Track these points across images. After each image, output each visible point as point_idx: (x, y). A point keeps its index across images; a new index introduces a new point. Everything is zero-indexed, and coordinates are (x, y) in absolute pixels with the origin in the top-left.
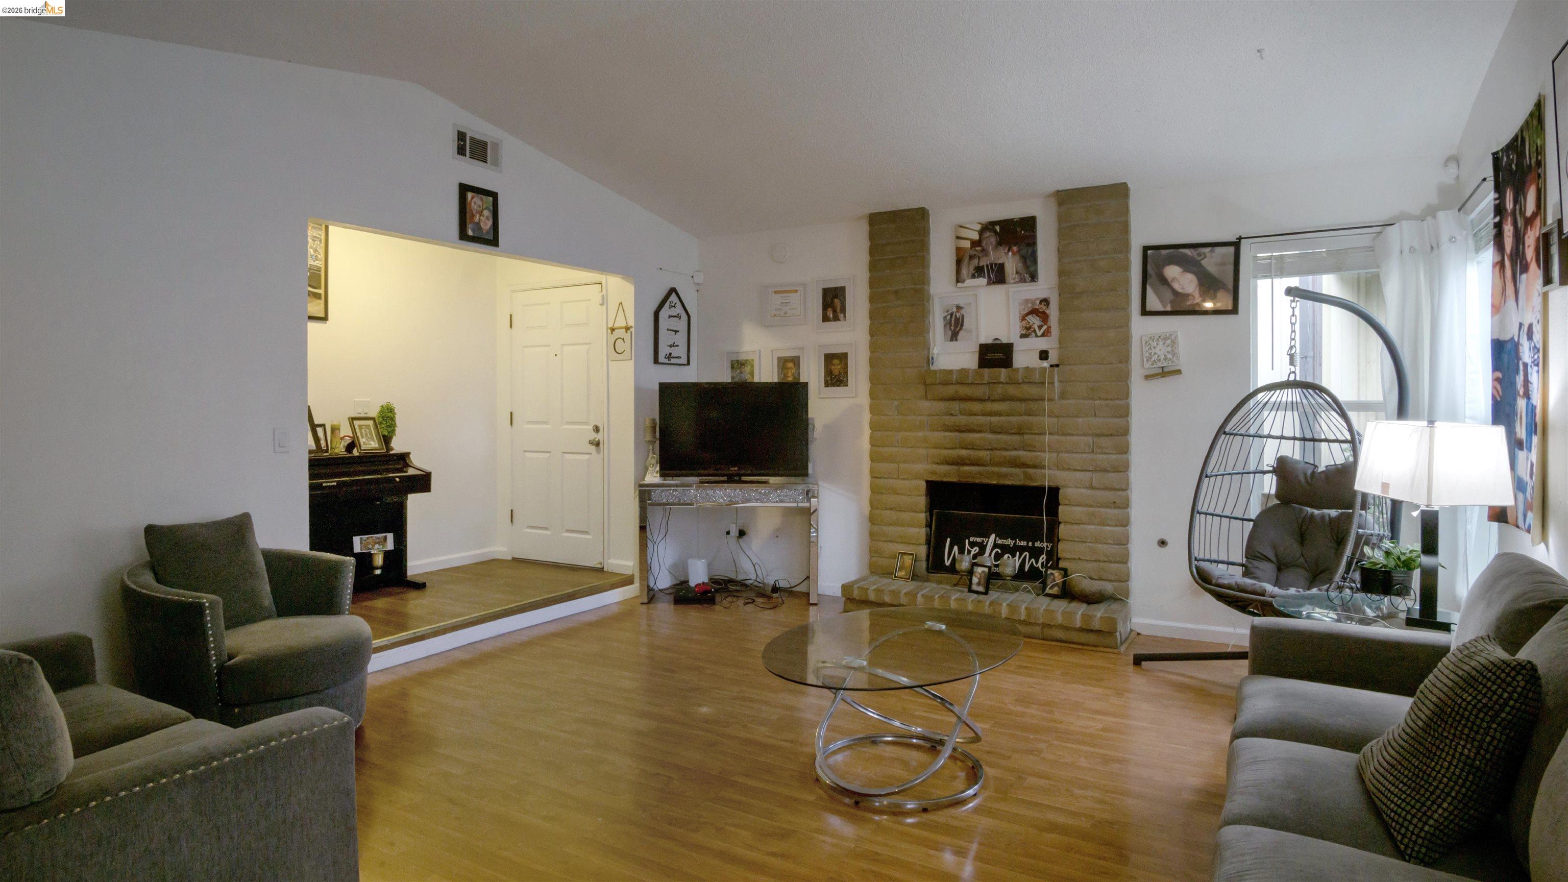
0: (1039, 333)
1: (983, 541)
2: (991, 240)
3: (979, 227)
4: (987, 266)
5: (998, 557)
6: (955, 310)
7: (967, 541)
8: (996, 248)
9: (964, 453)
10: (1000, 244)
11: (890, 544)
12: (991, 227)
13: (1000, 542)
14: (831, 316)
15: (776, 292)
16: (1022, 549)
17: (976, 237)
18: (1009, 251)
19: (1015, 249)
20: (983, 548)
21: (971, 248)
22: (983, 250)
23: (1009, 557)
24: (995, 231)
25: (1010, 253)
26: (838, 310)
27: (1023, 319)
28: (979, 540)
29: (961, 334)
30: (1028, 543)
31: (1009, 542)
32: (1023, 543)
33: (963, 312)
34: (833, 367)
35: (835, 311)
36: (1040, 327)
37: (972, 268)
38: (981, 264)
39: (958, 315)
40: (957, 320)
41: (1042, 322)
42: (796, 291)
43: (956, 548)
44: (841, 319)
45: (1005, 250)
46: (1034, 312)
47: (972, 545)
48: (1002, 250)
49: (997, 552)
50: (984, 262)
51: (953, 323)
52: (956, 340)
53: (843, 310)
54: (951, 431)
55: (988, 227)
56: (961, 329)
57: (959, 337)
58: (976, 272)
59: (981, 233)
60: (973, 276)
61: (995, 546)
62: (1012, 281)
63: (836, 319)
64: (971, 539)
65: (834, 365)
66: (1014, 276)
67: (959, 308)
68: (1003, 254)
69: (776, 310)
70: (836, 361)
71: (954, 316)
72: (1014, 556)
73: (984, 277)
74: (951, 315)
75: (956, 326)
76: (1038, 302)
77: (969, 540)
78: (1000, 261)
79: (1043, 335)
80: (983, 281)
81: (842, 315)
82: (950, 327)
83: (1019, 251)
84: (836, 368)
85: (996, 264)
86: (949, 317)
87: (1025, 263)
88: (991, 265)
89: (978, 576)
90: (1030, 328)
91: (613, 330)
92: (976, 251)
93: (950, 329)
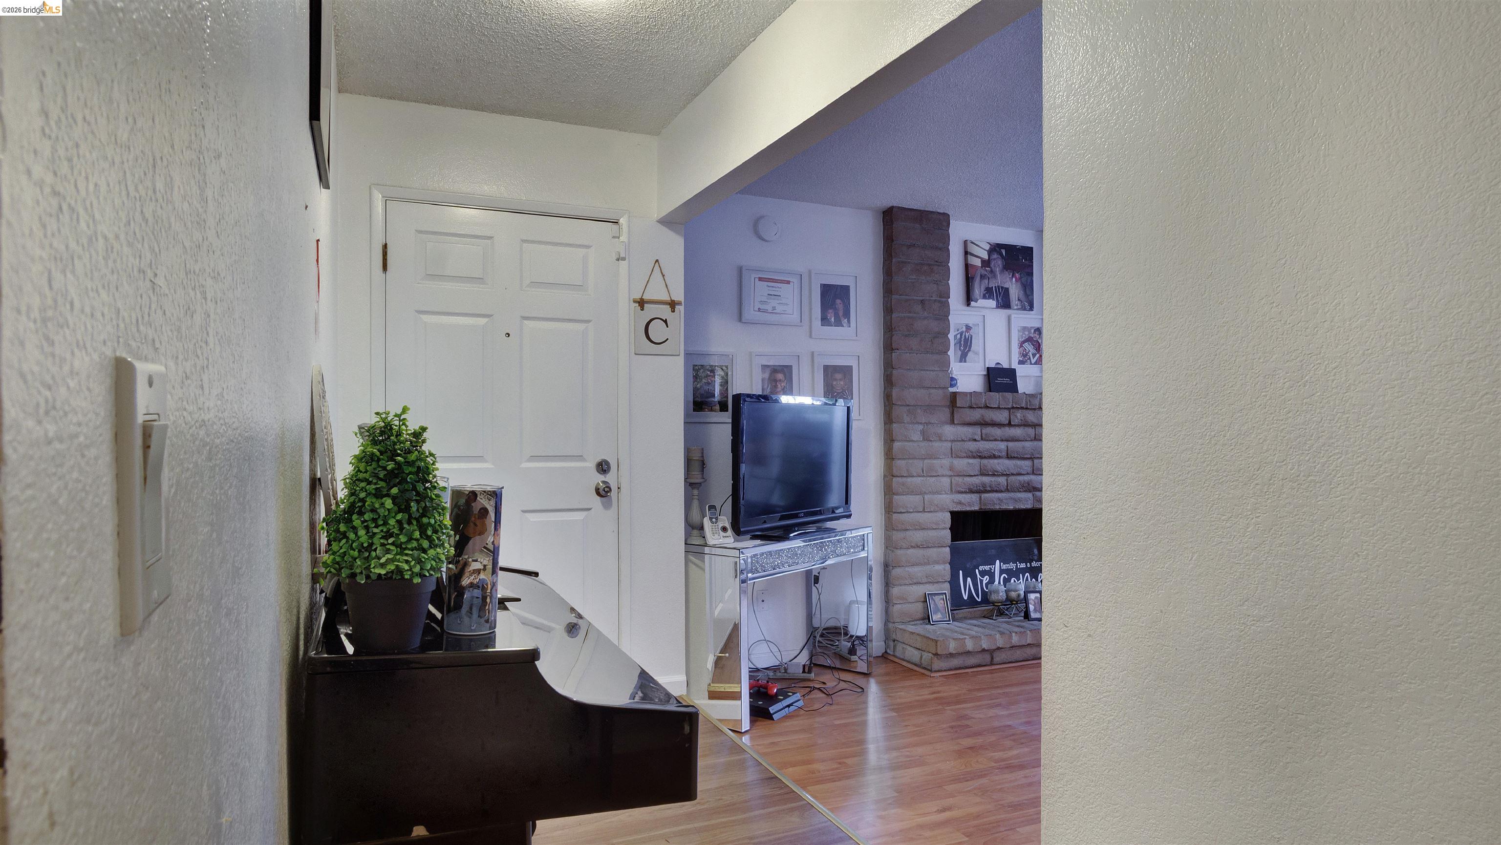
0: (1033, 361)
1: (990, 568)
2: (998, 264)
3: (988, 247)
4: (995, 287)
5: (1006, 581)
6: (964, 329)
7: (977, 570)
8: (1002, 272)
9: (986, 479)
10: (1006, 268)
11: (914, 587)
12: (998, 249)
13: (1004, 567)
14: (833, 319)
15: (760, 279)
16: (1023, 571)
17: (985, 256)
18: (1013, 277)
19: (1017, 275)
20: (991, 575)
21: (982, 267)
22: (992, 271)
23: (1015, 581)
24: (1001, 254)
25: (1014, 279)
26: (841, 313)
27: (1021, 346)
28: (987, 568)
29: (970, 354)
30: (1026, 565)
31: (1012, 566)
32: (1023, 565)
33: (971, 332)
34: (834, 383)
35: (837, 316)
36: (1034, 355)
37: (983, 289)
38: (990, 286)
39: (967, 335)
40: (966, 340)
41: (1036, 350)
42: (788, 282)
43: (969, 579)
44: (845, 325)
45: (1010, 275)
46: (1029, 340)
47: (983, 574)
48: (1007, 275)
49: (1005, 577)
50: (993, 284)
51: (962, 342)
52: (965, 362)
53: (847, 314)
54: (974, 457)
55: (996, 248)
56: (969, 350)
57: (967, 359)
58: (987, 293)
59: (990, 252)
60: (984, 297)
61: (1002, 572)
62: (1016, 307)
63: (838, 323)
64: (981, 568)
65: (836, 380)
66: (1017, 302)
67: (968, 328)
68: (1008, 279)
69: (762, 302)
70: (838, 376)
71: (963, 336)
72: (1018, 579)
73: (994, 300)
74: (961, 334)
75: (965, 347)
76: (1033, 331)
77: (979, 570)
78: (1006, 286)
79: (1036, 363)
80: (992, 303)
81: (846, 320)
82: (960, 346)
83: (1020, 278)
84: (839, 384)
85: (1002, 288)
86: (959, 336)
87: (1025, 291)
88: (998, 286)
89: (1033, 603)
90: (1027, 355)
91: (641, 303)
92: (986, 271)
93: (960, 349)
